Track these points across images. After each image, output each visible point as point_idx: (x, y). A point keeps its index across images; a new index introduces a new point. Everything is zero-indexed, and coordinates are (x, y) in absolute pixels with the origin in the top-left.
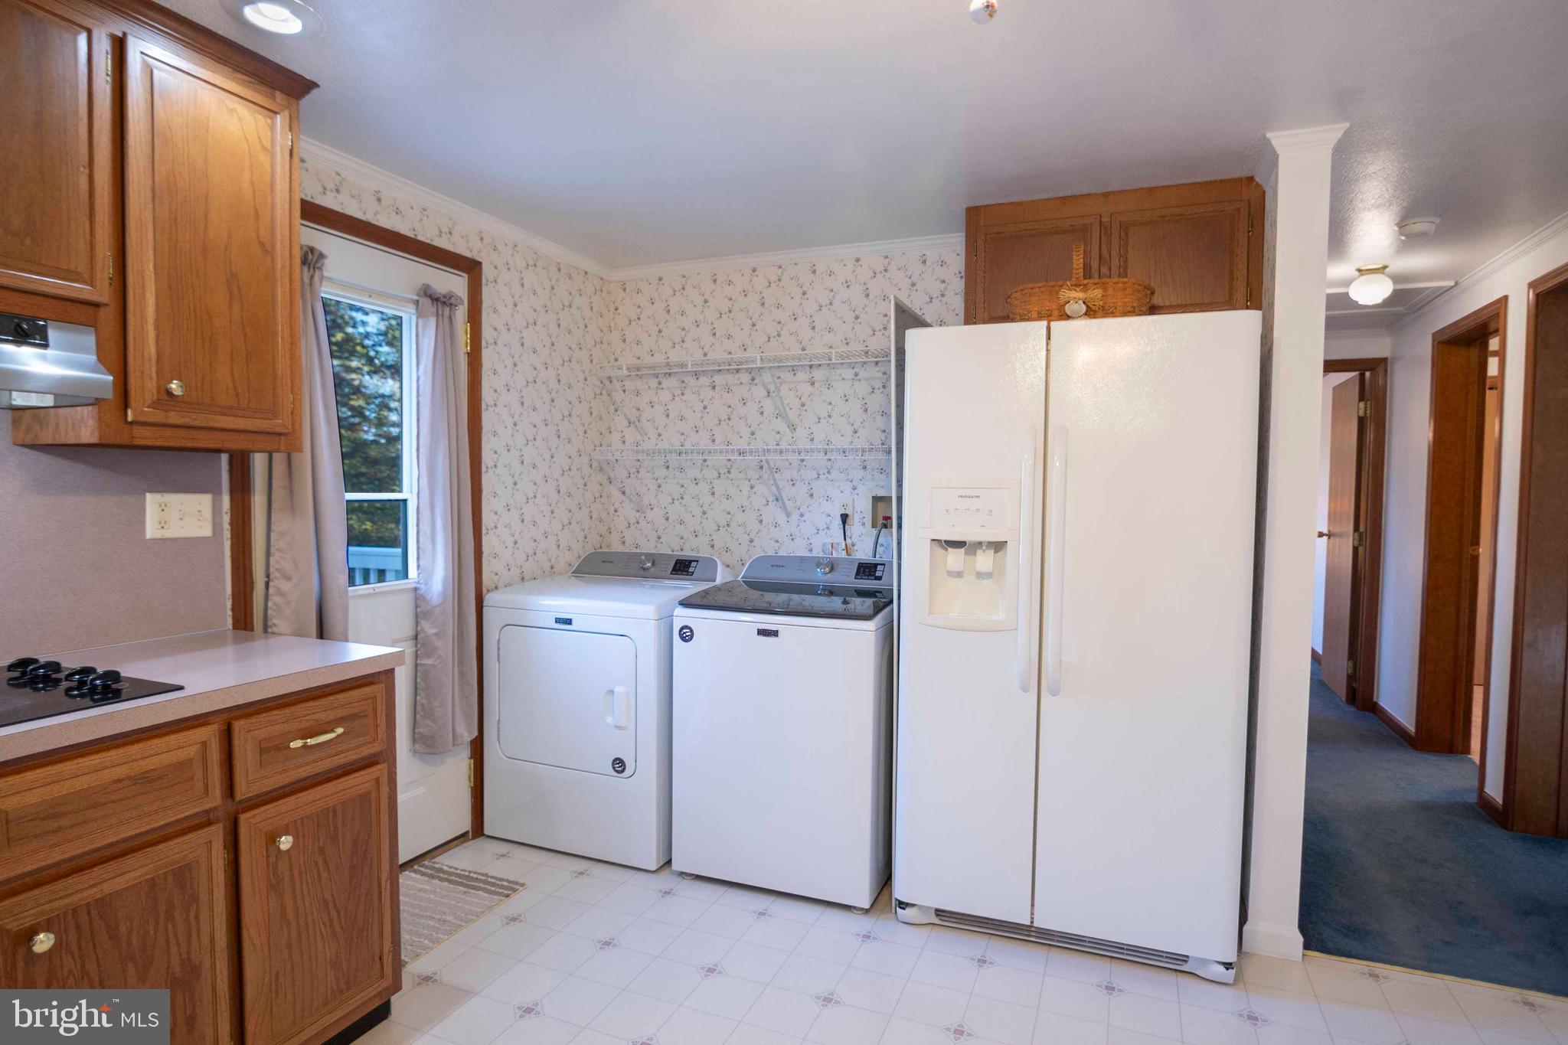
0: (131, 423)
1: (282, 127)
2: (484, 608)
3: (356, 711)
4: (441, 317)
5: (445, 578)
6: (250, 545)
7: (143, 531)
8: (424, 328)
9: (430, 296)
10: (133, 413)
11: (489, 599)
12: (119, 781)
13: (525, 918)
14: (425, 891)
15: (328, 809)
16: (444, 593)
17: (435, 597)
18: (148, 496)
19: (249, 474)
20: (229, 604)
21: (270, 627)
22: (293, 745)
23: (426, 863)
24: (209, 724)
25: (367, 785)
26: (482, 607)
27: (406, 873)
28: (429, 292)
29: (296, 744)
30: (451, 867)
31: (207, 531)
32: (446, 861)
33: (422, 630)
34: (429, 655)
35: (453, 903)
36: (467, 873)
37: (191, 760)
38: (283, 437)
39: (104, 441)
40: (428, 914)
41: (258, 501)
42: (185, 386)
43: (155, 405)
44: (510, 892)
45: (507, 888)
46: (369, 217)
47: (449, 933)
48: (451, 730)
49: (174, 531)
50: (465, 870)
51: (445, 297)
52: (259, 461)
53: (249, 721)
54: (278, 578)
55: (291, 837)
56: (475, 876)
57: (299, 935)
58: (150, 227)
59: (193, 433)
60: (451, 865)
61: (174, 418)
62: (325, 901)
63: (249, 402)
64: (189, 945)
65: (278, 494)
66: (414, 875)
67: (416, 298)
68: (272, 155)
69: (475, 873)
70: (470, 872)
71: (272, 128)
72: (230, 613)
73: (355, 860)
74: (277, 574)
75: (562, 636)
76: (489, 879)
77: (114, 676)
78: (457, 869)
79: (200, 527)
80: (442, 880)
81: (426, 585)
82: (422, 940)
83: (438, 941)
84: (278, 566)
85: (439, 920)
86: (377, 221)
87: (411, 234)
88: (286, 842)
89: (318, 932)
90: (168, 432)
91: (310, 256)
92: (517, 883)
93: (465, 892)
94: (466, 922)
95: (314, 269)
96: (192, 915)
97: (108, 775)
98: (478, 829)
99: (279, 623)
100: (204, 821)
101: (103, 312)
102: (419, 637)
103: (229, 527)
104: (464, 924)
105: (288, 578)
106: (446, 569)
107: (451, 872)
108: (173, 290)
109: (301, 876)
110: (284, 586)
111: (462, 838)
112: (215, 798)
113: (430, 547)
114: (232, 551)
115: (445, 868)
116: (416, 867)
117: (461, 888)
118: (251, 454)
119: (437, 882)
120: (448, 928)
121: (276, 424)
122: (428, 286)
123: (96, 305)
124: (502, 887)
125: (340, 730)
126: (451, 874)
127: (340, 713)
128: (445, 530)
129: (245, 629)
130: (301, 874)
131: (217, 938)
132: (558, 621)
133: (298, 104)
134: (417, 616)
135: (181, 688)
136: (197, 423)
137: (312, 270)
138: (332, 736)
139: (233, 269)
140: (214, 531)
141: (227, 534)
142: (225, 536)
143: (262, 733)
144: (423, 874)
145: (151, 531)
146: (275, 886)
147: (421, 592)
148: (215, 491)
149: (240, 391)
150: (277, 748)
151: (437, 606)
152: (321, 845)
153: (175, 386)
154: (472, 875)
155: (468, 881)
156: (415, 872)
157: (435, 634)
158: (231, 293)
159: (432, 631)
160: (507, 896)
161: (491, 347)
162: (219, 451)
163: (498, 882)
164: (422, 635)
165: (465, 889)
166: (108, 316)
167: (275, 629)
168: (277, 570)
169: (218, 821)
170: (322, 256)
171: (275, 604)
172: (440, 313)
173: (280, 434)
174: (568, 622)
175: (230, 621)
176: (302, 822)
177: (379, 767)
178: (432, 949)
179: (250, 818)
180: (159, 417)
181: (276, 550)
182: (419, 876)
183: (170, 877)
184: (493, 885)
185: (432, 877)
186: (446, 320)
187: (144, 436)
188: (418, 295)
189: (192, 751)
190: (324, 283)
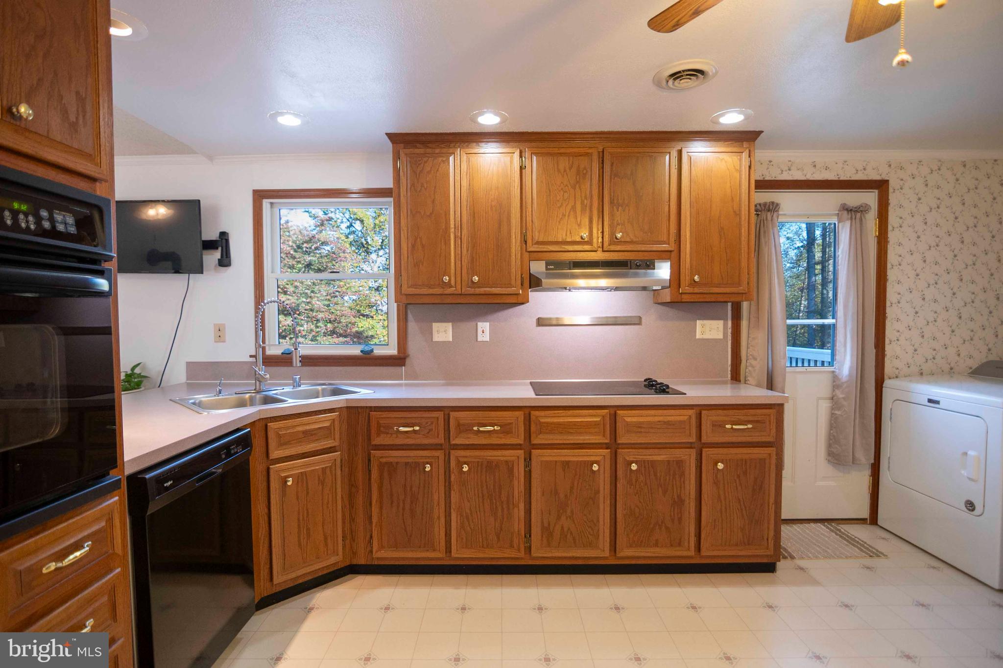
0: (682, 293)
1: (745, 158)
2: (884, 388)
3: (760, 419)
4: (854, 220)
5: (851, 368)
6: (740, 343)
7: (695, 335)
8: (842, 228)
9: (847, 210)
10: (682, 289)
11: (888, 383)
12: (659, 421)
13: (875, 571)
14: (824, 535)
15: (742, 460)
16: (850, 375)
17: (844, 376)
18: (698, 322)
19: (740, 312)
20: (729, 369)
21: (747, 381)
22: (727, 426)
23: (833, 524)
24: (693, 409)
25: (765, 455)
26: (882, 387)
27: (819, 524)
28: (846, 207)
29: (728, 426)
30: (845, 531)
31: (721, 336)
32: (844, 528)
33: (836, 394)
34: (839, 409)
35: (836, 546)
36: (853, 537)
37: (684, 421)
38: (744, 295)
39: (672, 301)
40: (819, 545)
41: (744, 324)
42: (700, 277)
43: (690, 285)
44: (874, 555)
45: (873, 553)
46: (810, 177)
47: (826, 557)
48: (851, 454)
49: (707, 336)
50: (853, 536)
51: (856, 208)
52: (745, 305)
53: (708, 412)
54: (751, 359)
55: (723, 465)
56: (858, 540)
57: (726, 508)
58: (689, 218)
59: (705, 296)
60: (846, 530)
61: (696, 290)
62: (739, 500)
63: (727, 281)
64: (681, 490)
65: (753, 319)
66: (823, 527)
67: (837, 212)
68: (740, 171)
69: (859, 539)
70: (856, 537)
71: (740, 160)
72: (729, 372)
73: (755, 487)
74: (751, 357)
75: (932, 411)
76: (865, 545)
77: (668, 387)
78: (849, 533)
79: (718, 334)
80: (837, 534)
81: (839, 370)
82: (809, 553)
83: (817, 558)
84: (751, 353)
85: (823, 550)
86: (813, 177)
87: (836, 178)
88: (720, 466)
89: (735, 512)
90: (693, 296)
91: (771, 207)
92: (882, 553)
93: (847, 545)
94: (838, 557)
95: (774, 212)
96: (682, 480)
97: (657, 419)
98: (873, 519)
99: (751, 380)
100: (690, 446)
101: (673, 253)
102: (834, 398)
103: (731, 335)
104: (836, 557)
105: (755, 359)
106: (852, 363)
107: (845, 533)
108: (697, 239)
109: (728, 484)
110: (753, 362)
111: (862, 521)
112: (693, 439)
113: (843, 350)
114: (731, 345)
115: (842, 530)
116: (826, 524)
117: (845, 542)
118: (742, 303)
119: (834, 534)
120: (826, 555)
121: (741, 289)
122: (845, 204)
123: (671, 251)
124: (870, 551)
125: (750, 426)
126: (844, 534)
127: (751, 418)
128: (852, 341)
129: (736, 380)
130: (728, 483)
131: (691, 493)
132: (930, 401)
133: (754, 143)
134: (834, 386)
135: (685, 394)
136: (705, 292)
137: (772, 212)
138: (746, 427)
139: (722, 226)
140: (724, 336)
141: (730, 338)
142: (729, 339)
143: (714, 418)
144: (828, 528)
145: (698, 336)
146: (716, 483)
147: (836, 374)
148: (725, 319)
149: (724, 276)
150: (720, 426)
151: (846, 382)
152: (738, 473)
153: (696, 278)
154: (856, 539)
155: (852, 541)
156: (824, 526)
157: (843, 398)
158: (720, 236)
159: (841, 396)
160: (871, 556)
161: (896, 230)
162: (726, 302)
163: (870, 548)
164: (836, 397)
165: (848, 544)
166: (674, 255)
167: (748, 382)
168: (751, 355)
169: (695, 448)
170: (778, 205)
171: (749, 371)
172: (854, 217)
173: (743, 293)
174: (937, 402)
175: (729, 376)
176: (730, 461)
177: (772, 449)
178: (811, 559)
179: (707, 451)
180: (691, 290)
181: (751, 346)
182: (825, 528)
183: (675, 462)
184: (867, 548)
185: (832, 531)
186: (858, 221)
187: (686, 298)
188: (839, 211)
189: (686, 418)
190: (780, 217)
